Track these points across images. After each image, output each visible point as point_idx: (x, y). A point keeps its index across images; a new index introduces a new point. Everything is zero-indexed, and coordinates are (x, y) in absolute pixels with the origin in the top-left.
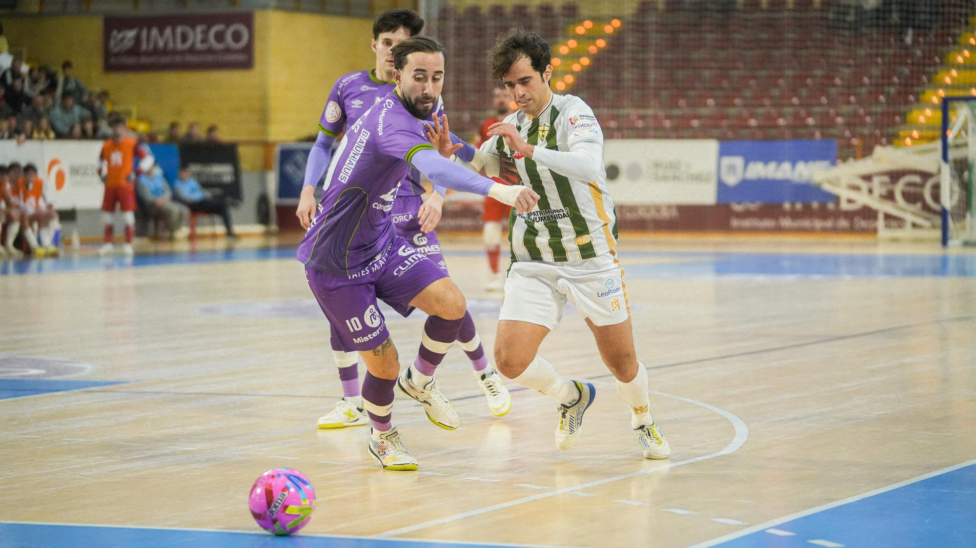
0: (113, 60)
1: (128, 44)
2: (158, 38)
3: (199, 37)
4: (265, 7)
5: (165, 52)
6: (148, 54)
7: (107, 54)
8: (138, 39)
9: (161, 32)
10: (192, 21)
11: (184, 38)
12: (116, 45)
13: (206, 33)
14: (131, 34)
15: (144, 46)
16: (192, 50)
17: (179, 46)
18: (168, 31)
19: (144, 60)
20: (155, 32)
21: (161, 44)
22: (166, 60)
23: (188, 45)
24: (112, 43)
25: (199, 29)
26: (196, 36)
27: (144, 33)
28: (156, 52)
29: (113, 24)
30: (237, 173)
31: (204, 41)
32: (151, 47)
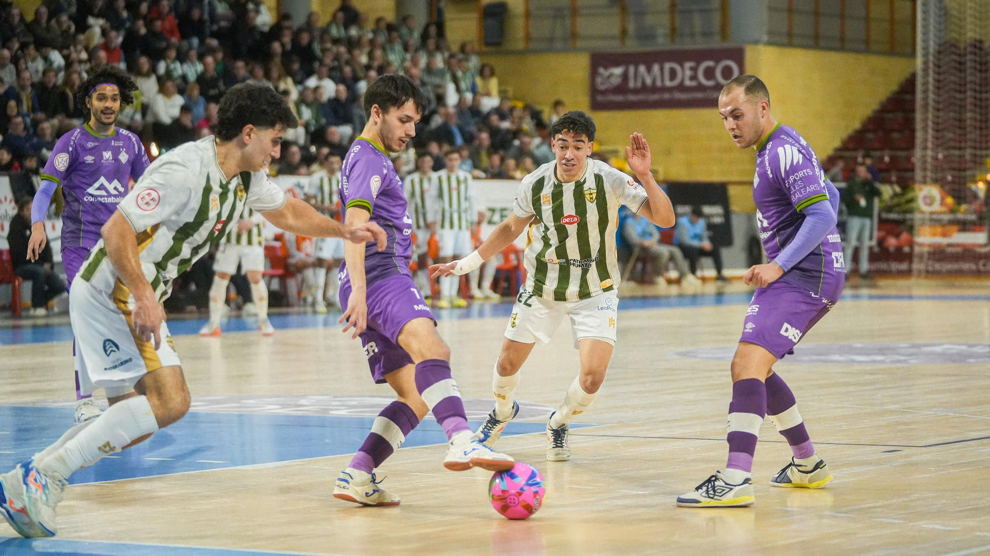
0: (600, 98)
1: (616, 81)
2: (645, 75)
3: (688, 73)
4: (756, 42)
5: (654, 89)
6: (636, 91)
7: (594, 91)
8: (625, 76)
9: (649, 70)
10: (680, 57)
11: (673, 74)
12: (602, 84)
13: (694, 69)
14: (618, 71)
15: (631, 84)
16: (681, 88)
17: (668, 83)
18: (656, 68)
19: (632, 98)
20: (642, 69)
21: (649, 81)
22: (655, 97)
23: (676, 82)
24: (599, 80)
25: (688, 65)
26: (684, 73)
27: (632, 69)
28: (644, 89)
29: (600, 60)
30: (727, 214)
31: (694, 78)
32: (639, 84)
